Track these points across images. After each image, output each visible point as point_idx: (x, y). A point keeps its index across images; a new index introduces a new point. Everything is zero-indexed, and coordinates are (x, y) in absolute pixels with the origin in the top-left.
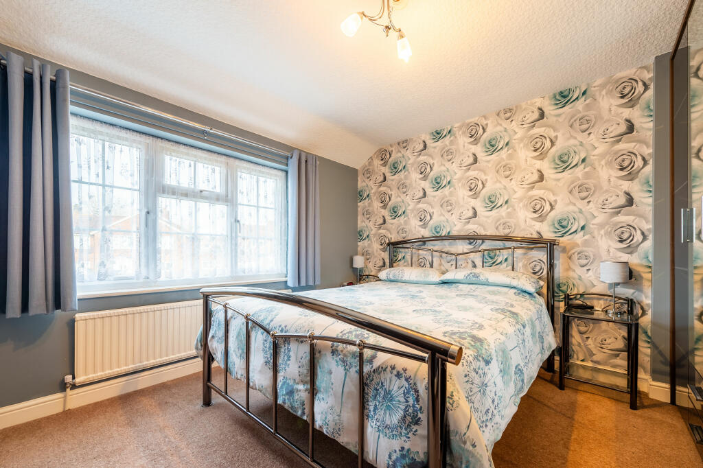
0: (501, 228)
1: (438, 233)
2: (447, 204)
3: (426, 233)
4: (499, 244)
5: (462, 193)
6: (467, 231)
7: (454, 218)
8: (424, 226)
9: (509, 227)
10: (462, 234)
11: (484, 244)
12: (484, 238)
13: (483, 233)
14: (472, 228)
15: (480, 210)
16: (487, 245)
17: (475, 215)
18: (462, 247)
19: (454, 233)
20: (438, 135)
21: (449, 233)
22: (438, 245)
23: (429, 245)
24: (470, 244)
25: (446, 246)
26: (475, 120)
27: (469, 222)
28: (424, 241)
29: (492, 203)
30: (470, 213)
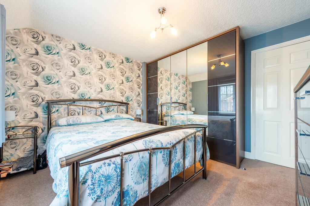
0: (111, 97)
1: (83, 97)
2: (88, 84)
3: (76, 97)
4: (111, 103)
5: (96, 80)
6: (98, 97)
7: (92, 91)
8: (74, 92)
9: (114, 98)
10: (96, 98)
11: (105, 103)
12: (105, 101)
13: (105, 99)
14: (100, 96)
15: (104, 89)
16: (107, 104)
17: (102, 91)
18: (96, 105)
19: (92, 98)
20: (83, 46)
21: (89, 98)
22: (83, 103)
23: (77, 103)
24: (100, 103)
25: (88, 104)
26: (101, 50)
27: (99, 94)
28: (74, 101)
29: (108, 87)
30: (100, 90)
